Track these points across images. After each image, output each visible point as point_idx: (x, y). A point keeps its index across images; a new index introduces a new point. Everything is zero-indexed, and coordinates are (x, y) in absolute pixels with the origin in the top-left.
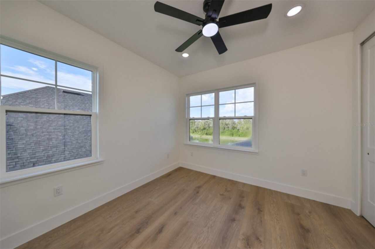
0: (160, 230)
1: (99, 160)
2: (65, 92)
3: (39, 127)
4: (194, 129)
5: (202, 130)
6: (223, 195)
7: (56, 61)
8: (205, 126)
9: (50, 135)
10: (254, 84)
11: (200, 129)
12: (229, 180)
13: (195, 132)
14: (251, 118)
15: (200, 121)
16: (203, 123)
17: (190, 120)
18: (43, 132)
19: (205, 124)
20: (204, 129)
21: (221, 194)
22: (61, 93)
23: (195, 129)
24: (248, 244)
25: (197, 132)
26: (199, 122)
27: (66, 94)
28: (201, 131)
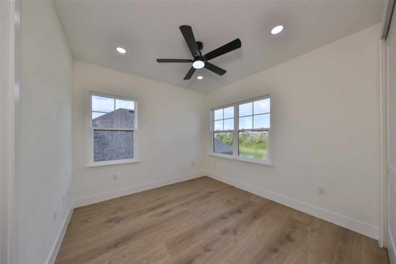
0: (167, 212)
1: (138, 160)
2: (130, 112)
3: (114, 139)
4: (247, 142)
5: (258, 143)
6: (229, 201)
7: (115, 99)
8: (262, 139)
9: (120, 145)
10: (269, 95)
11: (255, 142)
12: (245, 192)
13: (249, 146)
14: (267, 130)
15: (256, 132)
16: (259, 135)
17: (239, 132)
18: (116, 143)
19: (262, 136)
20: (260, 142)
21: (228, 200)
22: (128, 113)
23: (249, 143)
24: (224, 233)
25: (252, 146)
26: (255, 134)
27: (130, 113)
28: (257, 145)
